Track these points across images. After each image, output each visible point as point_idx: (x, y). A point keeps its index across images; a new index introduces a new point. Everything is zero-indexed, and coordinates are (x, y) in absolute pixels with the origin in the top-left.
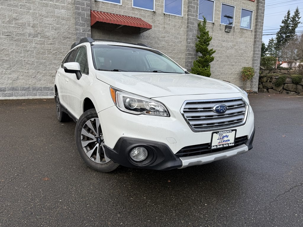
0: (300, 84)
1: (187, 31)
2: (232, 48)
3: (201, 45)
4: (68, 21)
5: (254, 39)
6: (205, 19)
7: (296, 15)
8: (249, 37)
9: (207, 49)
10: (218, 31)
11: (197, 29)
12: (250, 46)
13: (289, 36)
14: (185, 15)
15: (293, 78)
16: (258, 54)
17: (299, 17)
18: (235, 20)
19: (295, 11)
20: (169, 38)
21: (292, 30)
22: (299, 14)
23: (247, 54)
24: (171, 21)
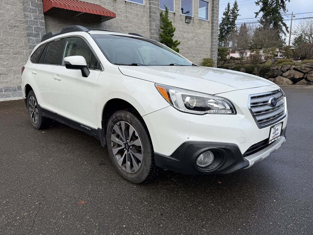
0: (253, 73)
1: (150, 21)
2: (193, 39)
3: (166, 36)
4: (14, 6)
5: (212, 30)
6: (166, 8)
7: (235, 7)
8: (207, 28)
9: (172, 40)
10: (178, 21)
11: (160, 19)
12: (208, 37)
13: (230, 27)
14: (147, 3)
15: (247, 67)
16: (216, 45)
17: (238, 9)
18: (194, 10)
19: (234, 3)
20: (132, 28)
21: (232, 21)
22: (237, 6)
23: (206, 45)
24: (132, 10)
